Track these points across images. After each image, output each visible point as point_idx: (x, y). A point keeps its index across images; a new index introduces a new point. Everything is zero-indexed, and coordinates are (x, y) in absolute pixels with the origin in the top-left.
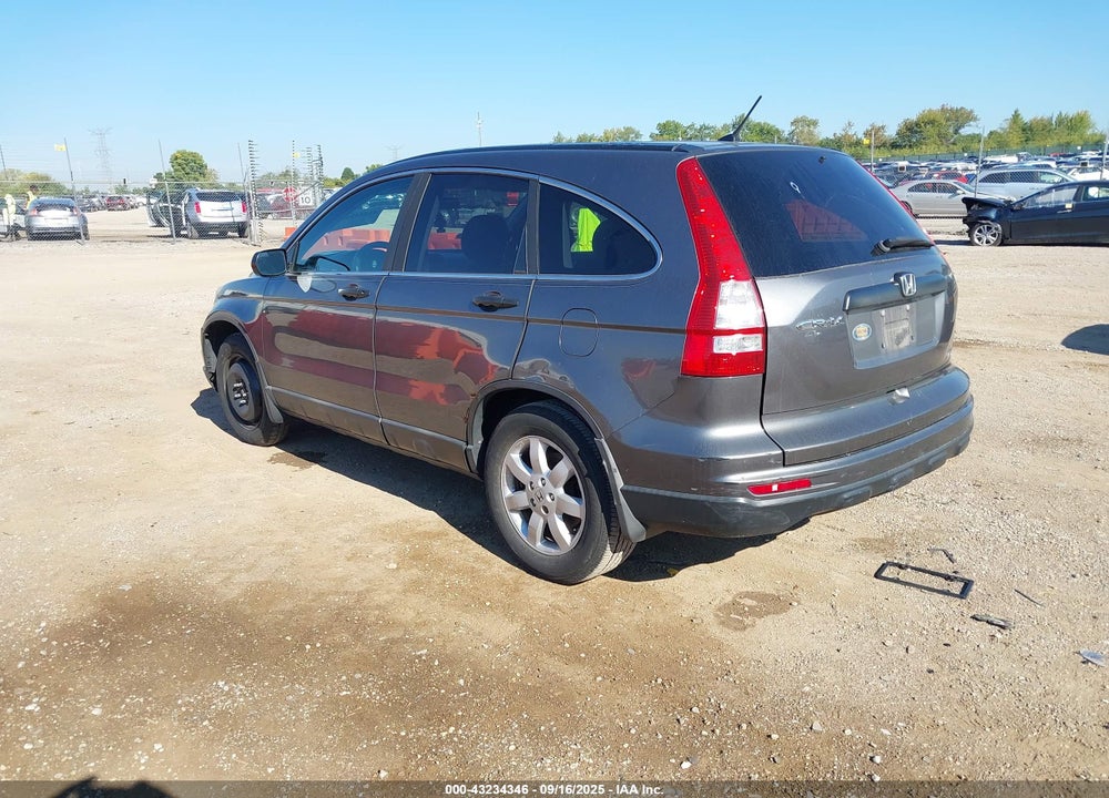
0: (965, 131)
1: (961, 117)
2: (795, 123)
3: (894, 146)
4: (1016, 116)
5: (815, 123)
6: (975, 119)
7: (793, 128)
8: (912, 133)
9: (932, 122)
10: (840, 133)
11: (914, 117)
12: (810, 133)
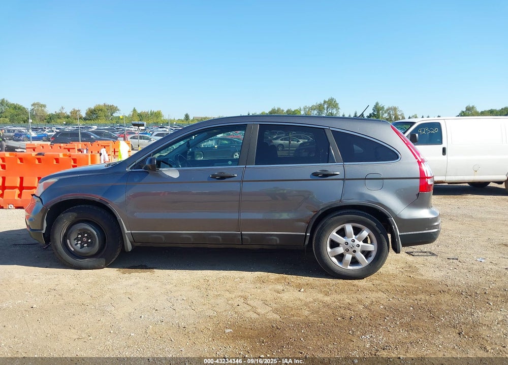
0: (115, 115)
1: (113, 109)
2: (33, 105)
3: (85, 119)
4: (134, 110)
5: (44, 106)
6: (119, 110)
7: (33, 107)
8: (93, 114)
9: (101, 110)
10: (58, 111)
11: (93, 108)
12: (43, 111)
